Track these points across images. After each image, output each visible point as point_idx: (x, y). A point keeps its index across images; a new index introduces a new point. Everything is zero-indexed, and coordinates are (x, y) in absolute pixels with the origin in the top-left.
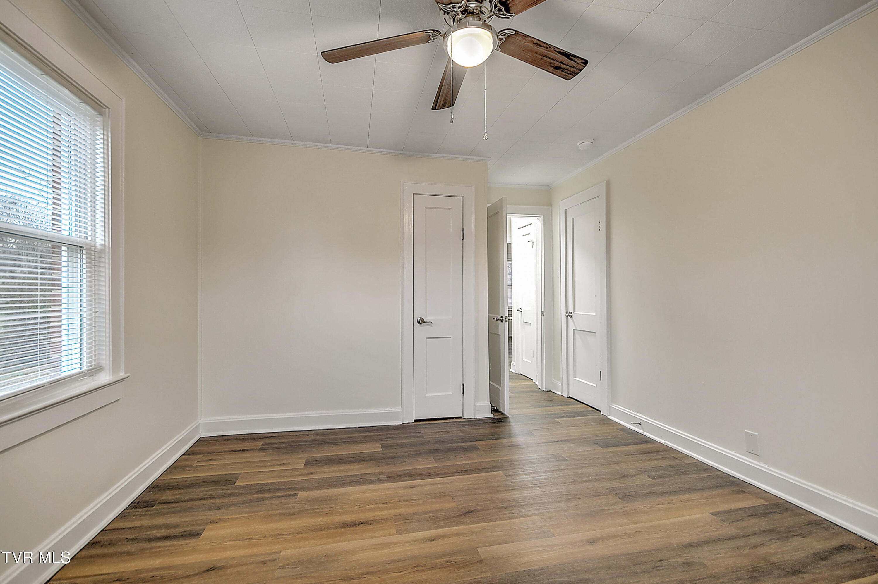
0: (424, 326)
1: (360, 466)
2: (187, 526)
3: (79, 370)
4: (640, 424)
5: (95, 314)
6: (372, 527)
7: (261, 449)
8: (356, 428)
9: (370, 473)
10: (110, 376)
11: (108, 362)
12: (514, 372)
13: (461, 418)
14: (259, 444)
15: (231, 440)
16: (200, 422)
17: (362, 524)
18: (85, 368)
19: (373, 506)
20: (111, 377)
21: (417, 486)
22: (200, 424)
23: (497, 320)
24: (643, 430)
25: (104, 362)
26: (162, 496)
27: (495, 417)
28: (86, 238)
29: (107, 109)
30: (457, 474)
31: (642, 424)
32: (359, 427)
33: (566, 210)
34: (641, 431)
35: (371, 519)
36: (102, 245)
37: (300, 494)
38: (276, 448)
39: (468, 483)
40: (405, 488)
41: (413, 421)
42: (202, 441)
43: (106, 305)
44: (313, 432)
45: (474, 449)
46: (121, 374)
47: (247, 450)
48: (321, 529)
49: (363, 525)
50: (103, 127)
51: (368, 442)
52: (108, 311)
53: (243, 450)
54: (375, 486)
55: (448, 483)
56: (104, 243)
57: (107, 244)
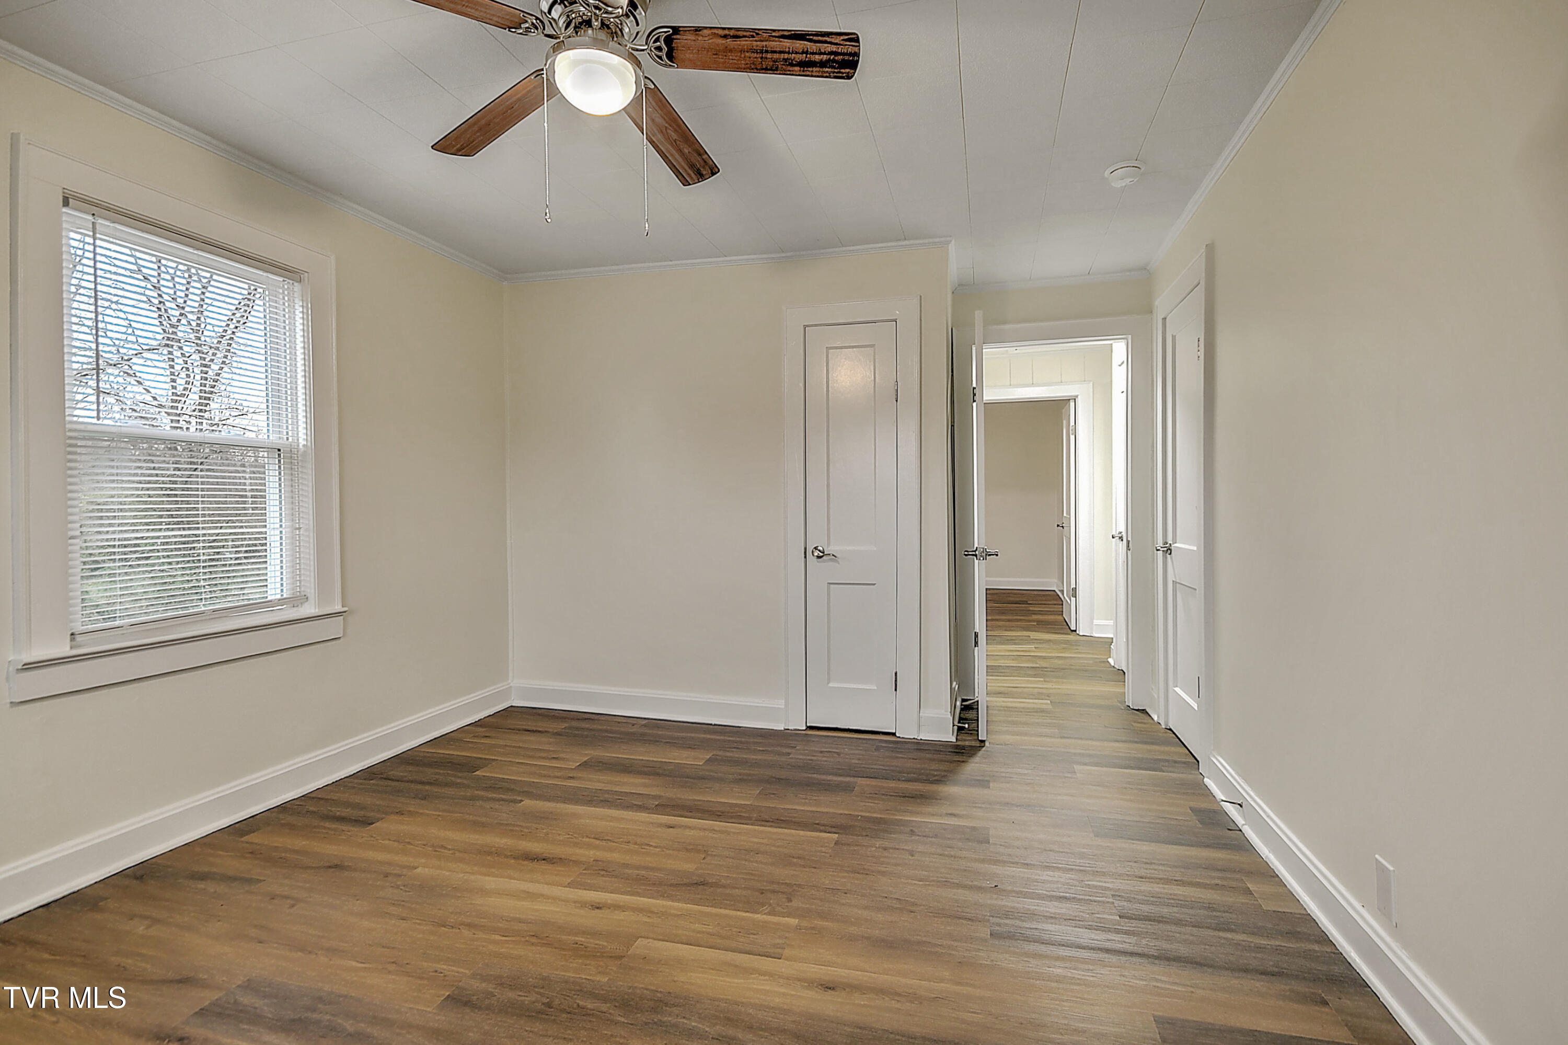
0: (824, 562)
1: (643, 780)
2: (373, 811)
3: (279, 597)
4: (1241, 806)
5: (299, 532)
6: (550, 867)
7: (558, 734)
8: (711, 724)
9: (642, 794)
10: (315, 609)
11: (313, 591)
12: (1113, 664)
13: (894, 734)
14: (561, 726)
15: (539, 715)
16: (512, 685)
17: (544, 860)
18: (285, 596)
19: (588, 840)
20: (317, 610)
21: (681, 826)
22: (511, 687)
23: (966, 555)
24: (1245, 820)
25: (309, 590)
26: (392, 770)
27: (959, 743)
28: (288, 439)
29: (306, 274)
30: (763, 823)
31: (1243, 805)
32: (715, 725)
33: (1165, 319)
34: (1240, 821)
35: (563, 856)
36: (304, 445)
37: (527, 802)
38: (575, 736)
39: (761, 841)
40: (660, 825)
41: (804, 728)
42: (510, 711)
43: (308, 521)
44: (644, 722)
45: (847, 789)
46: (336, 607)
47: (539, 732)
48: (490, 853)
49: (543, 862)
50: (302, 297)
51: (699, 748)
52: (312, 527)
53: (536, 731)
54: (625, 813)
55: (728, 833)
56: (305, 443)
57: (309, 444)
